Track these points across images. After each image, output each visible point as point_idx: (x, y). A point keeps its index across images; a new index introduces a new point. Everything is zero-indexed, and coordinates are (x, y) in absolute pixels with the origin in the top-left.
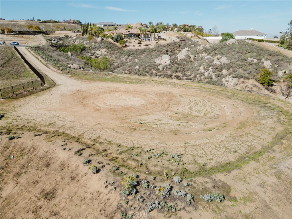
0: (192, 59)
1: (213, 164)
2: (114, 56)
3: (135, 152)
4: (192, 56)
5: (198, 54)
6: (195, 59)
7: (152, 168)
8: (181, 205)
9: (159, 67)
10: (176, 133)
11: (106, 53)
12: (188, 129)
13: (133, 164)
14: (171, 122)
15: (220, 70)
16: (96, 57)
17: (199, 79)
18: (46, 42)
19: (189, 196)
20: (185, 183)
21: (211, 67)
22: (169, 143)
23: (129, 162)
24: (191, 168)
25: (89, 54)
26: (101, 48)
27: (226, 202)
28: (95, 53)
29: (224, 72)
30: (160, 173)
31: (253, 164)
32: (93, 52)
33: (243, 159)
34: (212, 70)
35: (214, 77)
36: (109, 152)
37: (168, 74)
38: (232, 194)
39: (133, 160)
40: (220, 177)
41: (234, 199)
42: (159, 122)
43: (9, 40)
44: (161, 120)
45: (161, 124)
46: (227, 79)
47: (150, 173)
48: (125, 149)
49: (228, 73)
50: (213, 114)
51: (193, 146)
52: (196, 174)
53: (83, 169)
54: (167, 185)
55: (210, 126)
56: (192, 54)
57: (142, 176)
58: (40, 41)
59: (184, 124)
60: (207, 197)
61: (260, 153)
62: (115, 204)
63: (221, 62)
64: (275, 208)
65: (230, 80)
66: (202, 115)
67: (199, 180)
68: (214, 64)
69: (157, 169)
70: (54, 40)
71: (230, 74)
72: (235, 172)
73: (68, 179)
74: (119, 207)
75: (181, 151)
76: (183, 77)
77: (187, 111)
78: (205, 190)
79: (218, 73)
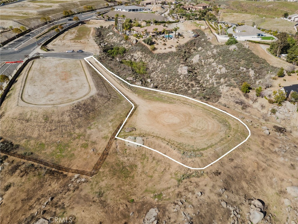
0: (203, 64)
1: (201, 148)
2: (148, 59)
3: (181, 144)
4: (203, 61)
5: (207, 59)
6: (205, 63)
7: (186, 149)
8: (193, 157)
9: (180, 77)
10: (192, 137)
11: (141, 56)
12: (195, 136)
13: (182, 148)
14: (190, 133)
15: (220, 79)
16: (135, 60)
17: (206, 85)
18: (98, 46)
19: (195, 156)
20: (194, 153)
21: (214, 76)
22: (190, 142)
23: (181, 147)
24: (196, 149)
25: (130, 57)
26: (137, 50)
27: (202, 157)
28: (133, 55)
29: (222, 80)
30: (188, 150)
31: (210, 148)
32: (132, 54)
33: (208, 147)
34: (214, 78)
35: (215, 84)
36: (175, 144)
37: (186, 82)
38: (203, 155)
39: (182, 147)
40: (202, 152)
41: (203, 156)
42: (186, 133)
43: (73, 46)
44: (187, 132)
45: (187, 134)
46: (223, 87)
47: (186, 150)
48: (179, 143)
49: (224, 82)
50: (205, 129)
51: (196, 143)
52: (196, 151)
53: (171, 149)
54: (190, 153)
55: (202, 135)
56: (203, 59)
57: (185, 151)
58: (94, 46)
59: (194, 134)
60: (198, 156)
61: (213, 145)
62: (180, 156)
63: (221, 72)
64: (211, 158)
65: (224, 88)
66: (201, 129)
67: (197, 152)
68: (217, 73)
69: (188, 149)
70: (103, 44)
71: (225, 83)
72: (205, 151)
73: (167, 151)
74: (181, 157)
75: (193, 144)
76: (196, 85)
77: (196, 127)
78: (198, 154)
79: (218, 81)
